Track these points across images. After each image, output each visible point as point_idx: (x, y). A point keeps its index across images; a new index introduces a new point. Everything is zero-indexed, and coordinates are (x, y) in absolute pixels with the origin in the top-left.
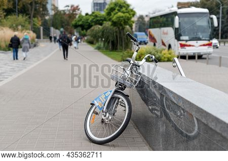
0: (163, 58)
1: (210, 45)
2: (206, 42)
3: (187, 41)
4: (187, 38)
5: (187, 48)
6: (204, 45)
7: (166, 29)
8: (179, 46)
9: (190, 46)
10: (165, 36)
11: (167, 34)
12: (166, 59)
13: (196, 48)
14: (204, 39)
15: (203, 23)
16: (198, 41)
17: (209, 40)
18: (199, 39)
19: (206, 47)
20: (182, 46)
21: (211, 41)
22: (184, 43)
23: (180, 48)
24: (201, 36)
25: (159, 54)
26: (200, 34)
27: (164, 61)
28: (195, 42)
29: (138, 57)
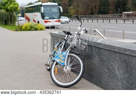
0: (38, 28)
1: (59, 21)
2: (57, 20)
3: (48, 19)
4: (48, 18)
5: (48, 23)
6: (56, 21)
7: (35, 13)
8: (44, 22)
9: (49, 22)
10: (35, 17)
11: (36, 16)
12: (40, 29)
13: (53, 23)
14: (56, 18)
15: (55, 10)
16: (54, 20)
17: (59, 19)
18: (54, 18)
19: (58, 22)
20: (46, 22)
21: (60, 19)
22: (46, 20)
23: (44, 23)
24: (55, 17)
25: (36, 26)
26: (54, 16)
27: (39, 30)
28: (52, 20)
29: (25, 28)
